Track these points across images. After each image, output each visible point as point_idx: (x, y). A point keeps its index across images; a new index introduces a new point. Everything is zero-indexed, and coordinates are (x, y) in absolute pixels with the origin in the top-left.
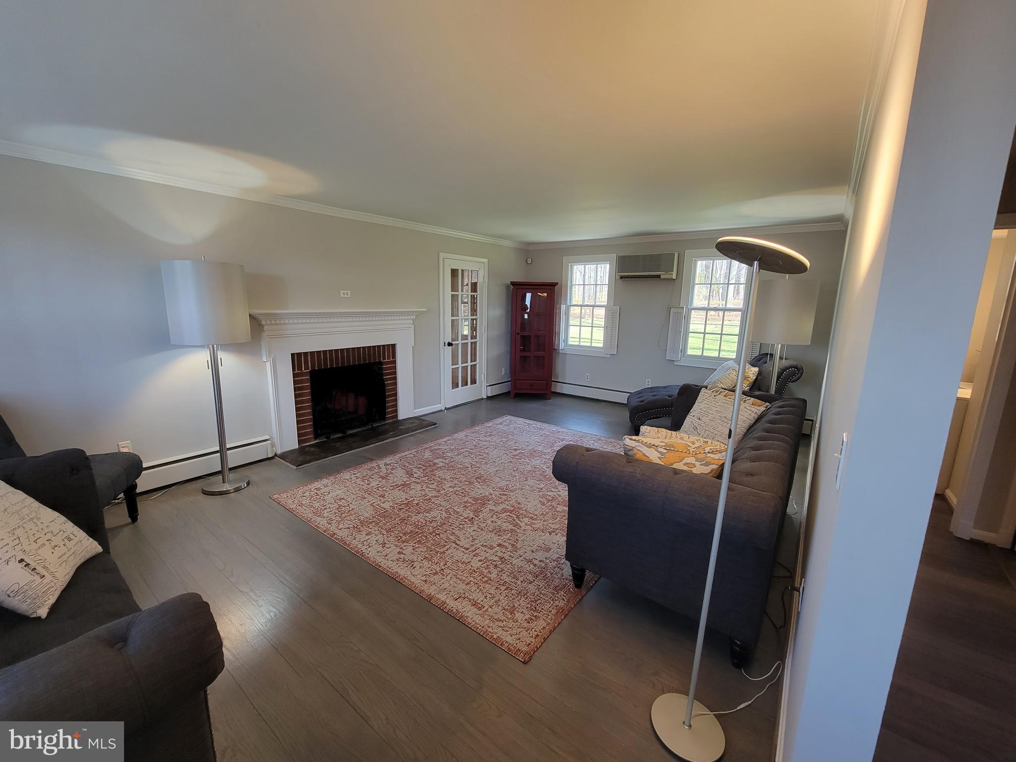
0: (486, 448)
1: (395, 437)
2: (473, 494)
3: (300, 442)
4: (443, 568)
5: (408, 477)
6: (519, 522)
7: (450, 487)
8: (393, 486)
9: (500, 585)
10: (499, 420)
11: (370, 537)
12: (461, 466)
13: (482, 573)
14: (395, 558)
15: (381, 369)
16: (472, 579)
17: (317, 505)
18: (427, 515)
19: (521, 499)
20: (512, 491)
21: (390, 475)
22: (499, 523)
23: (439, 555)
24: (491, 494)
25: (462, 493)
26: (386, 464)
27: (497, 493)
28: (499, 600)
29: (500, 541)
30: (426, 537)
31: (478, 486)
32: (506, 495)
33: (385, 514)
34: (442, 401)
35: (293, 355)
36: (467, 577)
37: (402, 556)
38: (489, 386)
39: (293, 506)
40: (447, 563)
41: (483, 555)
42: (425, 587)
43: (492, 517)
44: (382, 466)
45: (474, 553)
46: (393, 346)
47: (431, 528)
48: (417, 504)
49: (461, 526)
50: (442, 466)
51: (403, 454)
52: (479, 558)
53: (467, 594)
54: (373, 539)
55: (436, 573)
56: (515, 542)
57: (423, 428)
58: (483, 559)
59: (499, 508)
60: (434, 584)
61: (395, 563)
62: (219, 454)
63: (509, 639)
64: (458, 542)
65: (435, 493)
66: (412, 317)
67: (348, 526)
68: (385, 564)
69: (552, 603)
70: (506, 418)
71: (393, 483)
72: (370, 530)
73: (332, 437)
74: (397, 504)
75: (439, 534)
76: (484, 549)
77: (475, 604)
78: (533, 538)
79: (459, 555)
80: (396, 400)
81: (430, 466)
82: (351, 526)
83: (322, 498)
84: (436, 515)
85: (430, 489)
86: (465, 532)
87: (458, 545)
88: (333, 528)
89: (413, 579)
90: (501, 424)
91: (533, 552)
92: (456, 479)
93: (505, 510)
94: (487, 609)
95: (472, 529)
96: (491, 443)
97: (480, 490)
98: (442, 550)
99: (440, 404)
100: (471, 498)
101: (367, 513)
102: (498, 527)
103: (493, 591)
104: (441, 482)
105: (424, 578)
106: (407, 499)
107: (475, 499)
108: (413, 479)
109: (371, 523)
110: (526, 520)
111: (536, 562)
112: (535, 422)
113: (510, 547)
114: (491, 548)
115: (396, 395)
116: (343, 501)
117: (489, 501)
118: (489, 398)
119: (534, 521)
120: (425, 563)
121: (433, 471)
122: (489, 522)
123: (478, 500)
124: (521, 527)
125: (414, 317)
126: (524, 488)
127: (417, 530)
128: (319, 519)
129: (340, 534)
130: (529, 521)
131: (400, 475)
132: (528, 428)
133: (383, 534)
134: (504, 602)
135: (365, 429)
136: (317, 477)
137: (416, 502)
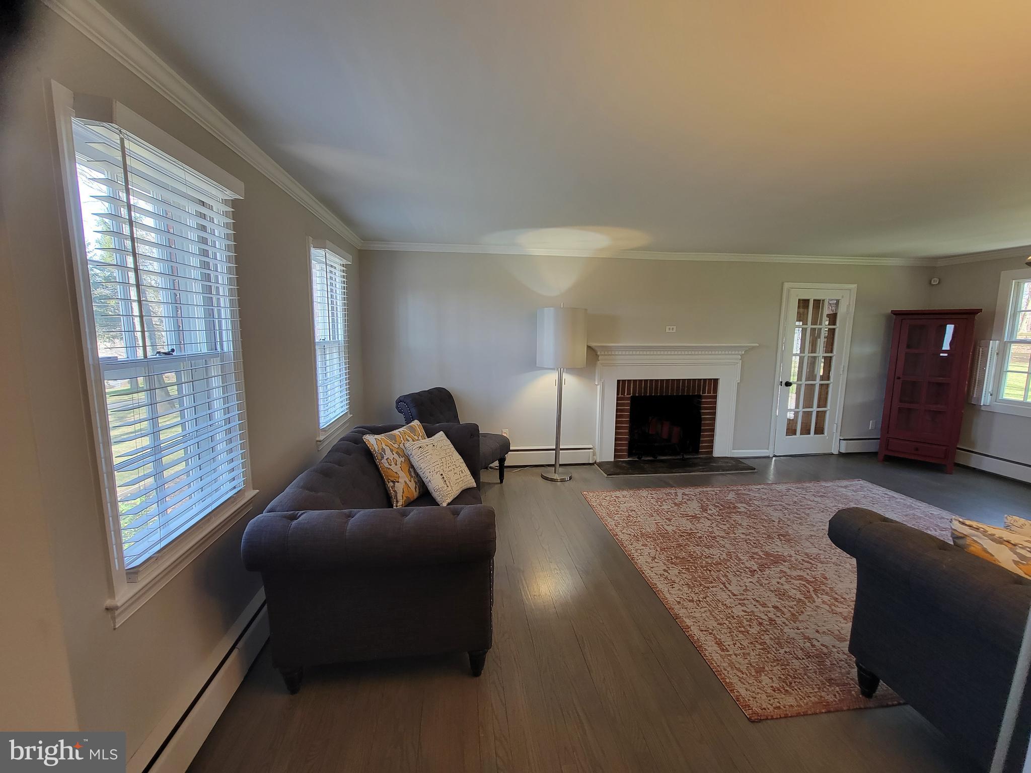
0: (809, 509)
1: (703, 472)
2: (767, 549)
3: (615, 456)
4: (701, 600)
5: (700, 511)
6: (814, 596)
7: (743, 533)
8: (683, 514)
9: (757, 642)
10: (845, 483)
11: (644, 548)
12: (766, 518)
13: (741, 623)
14: (659, 573)
15: (700, 403)
16: (727, 622)
17: (612, 509)
18: (706, 550)
20: (822, 563)
21: (683, 505)
22: (787, 587)
23: (702, 587)
24: (791, 556)
25: (754, 543)
26: (684, 494)
27: (800, 558)
28: (749, 654)
29: (778, 605)
30: (696, 568)
31: (779, 543)
32: (811, 563)
33: (665, 535)
34: (771, 447)
35: (618, 381)
36: (722, 618)
37: (666, 574)
38: (844, 440)
39: (595, 504)
40: (707, 598)
41: (751, 608)
42: (677, 607)
43: (780, 578)
44: (680, 495)
45: (741, 602)
46: (716, 381)
47: (704, 562)
48: (700, 537)
49: (738, 573)
50: (743, 512)
51: (705, 489)
52: (744, 608)
53: (715, 632)
54: (646, 550)
55: (692, 601)
56: (798, 613)
57: (736, 470)
58: (748, 610)
59: (795, 573)
60: (686, 608)
61: (657, 577)
62: (555, 451)
63: (743, 692)
64: (728, 585)
65: (723, 534)
66: (740, 353)
67: (630, 533)
68: (648, 573)
69: (816, 690)
70: (857, 482)
71: (684, 512)
72: (647, 543)
73: (642, 459)
74: (680, 530)
75: (710, 571)
76: (754, 603)
77: (719, 643)
78: (826, 619)
79: (723, 596)
80: (713, 436)
81: (729, 508)
82: (633, 534)
83: (618, 505)
84: (715, 553)
85: (719, 529)
86: (739, 579)
87: (725, 587)
88: (618, 530)
89: (668, 596)
90: (846, 487)
91: (817, 631)
92: (754, 528)
93: (801, 578)
94: (731, 655)
95: (750, 580)
96: (819, 505)
97: (778, 547)
98: (707, 585)
99: (768, 449)
100: (762, 551)
101: (650, 528)
102: (782, 591)
103: (745, 643)
104: (734, 527)
105: (678, 600)
106: (691, 529)
107: (767, 554)
108: (705, 515)
109: (650, 537)
110: (826, 598)
111: (815, 643)
112: (904, 497)
113: (788, 615)
114: (764, 605)
115: (713, 430)
116: (633, 512)
117: (785, 561)
118: (841, 455)
119: (837, 603)
120: (685, 588)
121: (730, 513)
122: (774, 582)
123: (771, 556)
124: (814, 602)
125: (743, 353)
127: (689, 559)
128: (609, 520)
129: (621, 536)
130: (830, 601)
131: (693, 507)
132: (887, 502)
133: (657, 550)
134: (753, 658)
135: (676, 458)
136: (619, 488)
137: (700, 535)
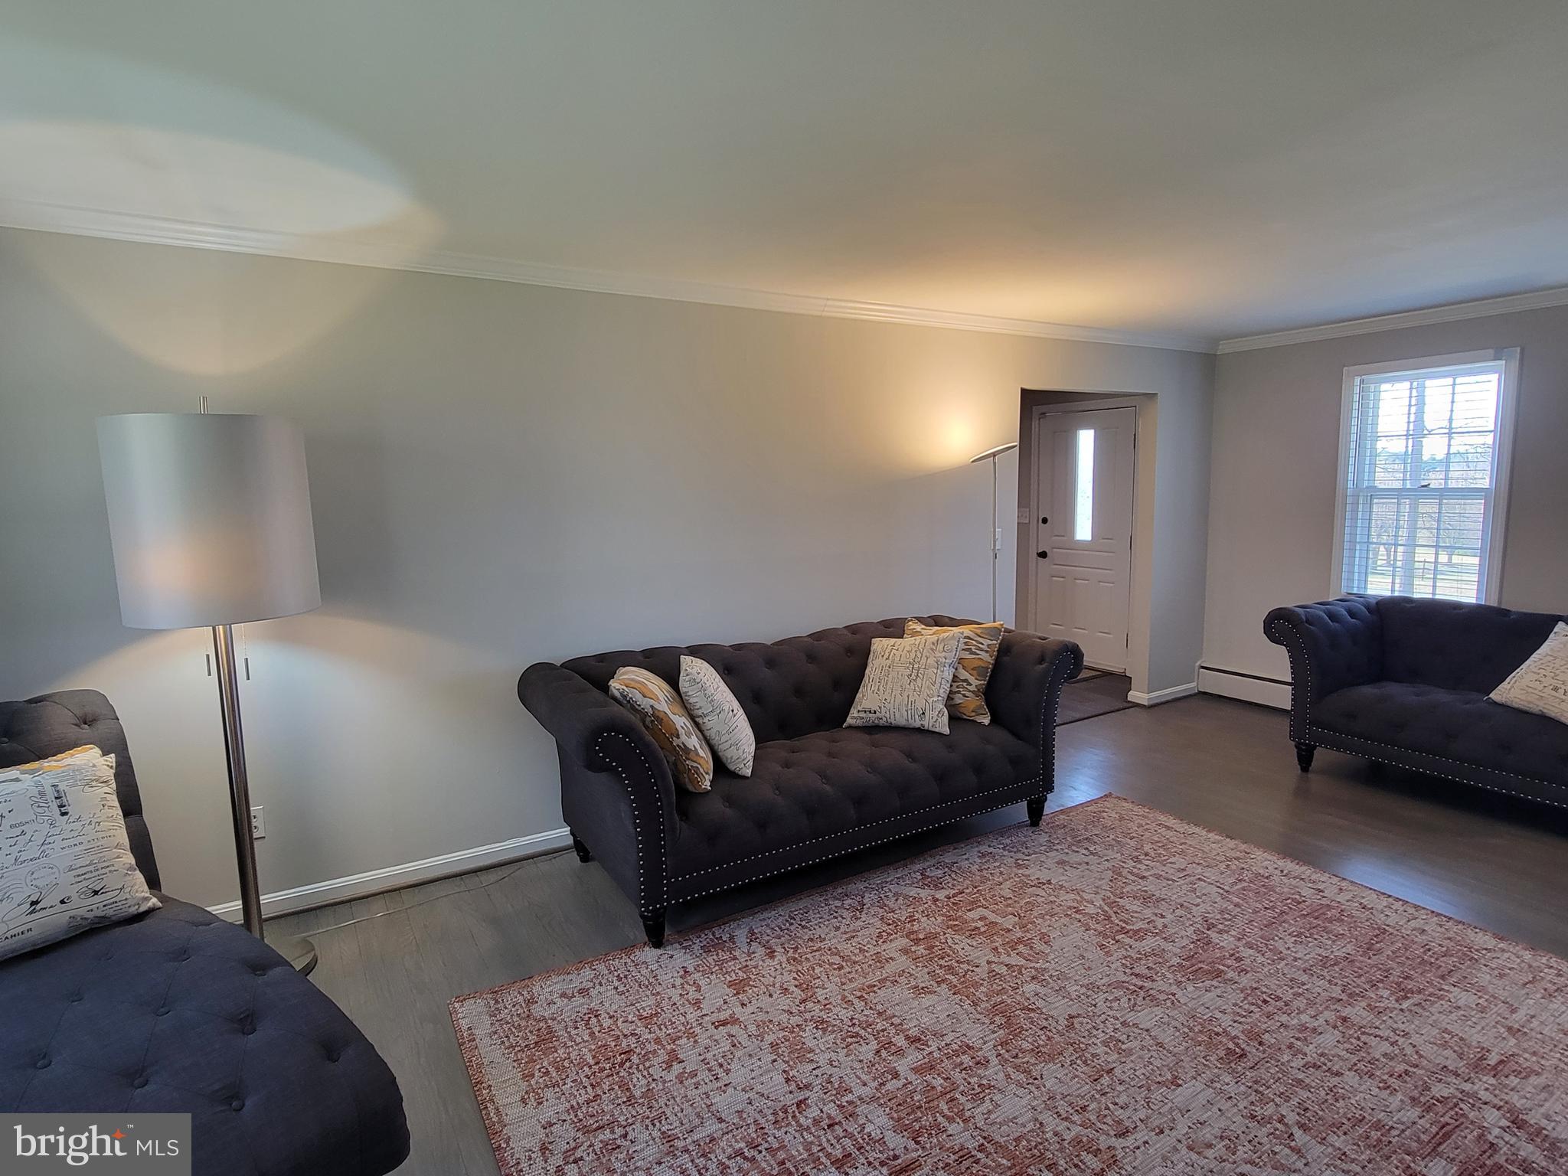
6: (1106, 908)
19: (1094, 955)
20: (1120, 985)
22: (1148, 913)
27: (1160, 984)
29: (1143, 883)
32: (1137, 975)
36: (1187, 847)
37: (1309, 886)
40: (1224, 867)
41: (1169, 869)
42: (1242, 847)
43: (1165, 926)
45: (1185, 873)
49: (1228, 915)
52: (1175, 866)
55: (1237, 859)
56: (1115, 877)
58: (1169, 865)
59: (1149, 943)
60: (1233, 849)
61: (1312, 877)
64: (1221, 889)
75: (1267, 909)
76: (1170, 875)
77: (1168, 826)
78: (1083, 880)
79: (1211, 873)
84: (1303, 951)
86: (1216, 905)
89: (1268, 857)
93: (1136, 936)
94: (1152, 822)
95: (1202, 908)
97: (1215, 1007)
98: (1245, 884)
100: (1235, 983)
102: (1149, 904)
103: (1148, 834)
105: (1252, 856)
107: (1219, 973)
110: (1091, 910)
111: (1085, 852)
113: (1125, 872)
114: (1157, 875)
117: (1180, 968)
119: (1075, 905)
120: (1262, 872)
122: (1170, 917)
123: (1210, 972)
124: (1104, 900)
126: (1084, 990)
130: (1085, 906)
